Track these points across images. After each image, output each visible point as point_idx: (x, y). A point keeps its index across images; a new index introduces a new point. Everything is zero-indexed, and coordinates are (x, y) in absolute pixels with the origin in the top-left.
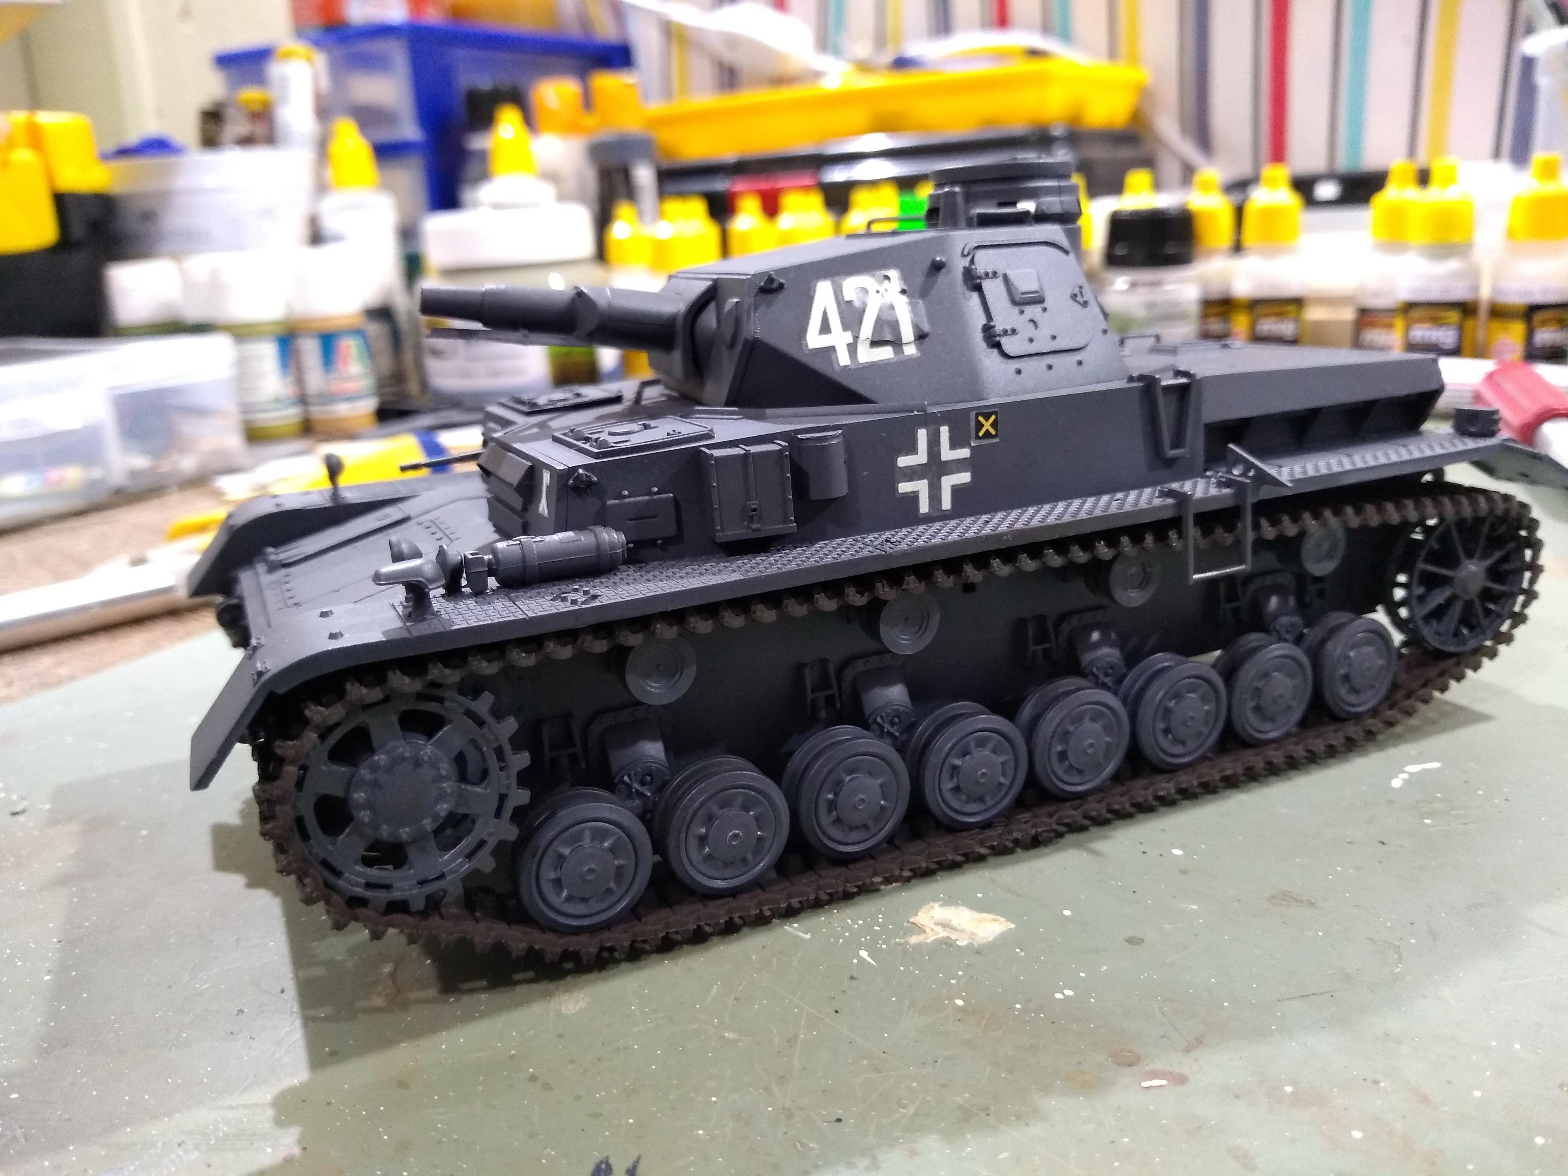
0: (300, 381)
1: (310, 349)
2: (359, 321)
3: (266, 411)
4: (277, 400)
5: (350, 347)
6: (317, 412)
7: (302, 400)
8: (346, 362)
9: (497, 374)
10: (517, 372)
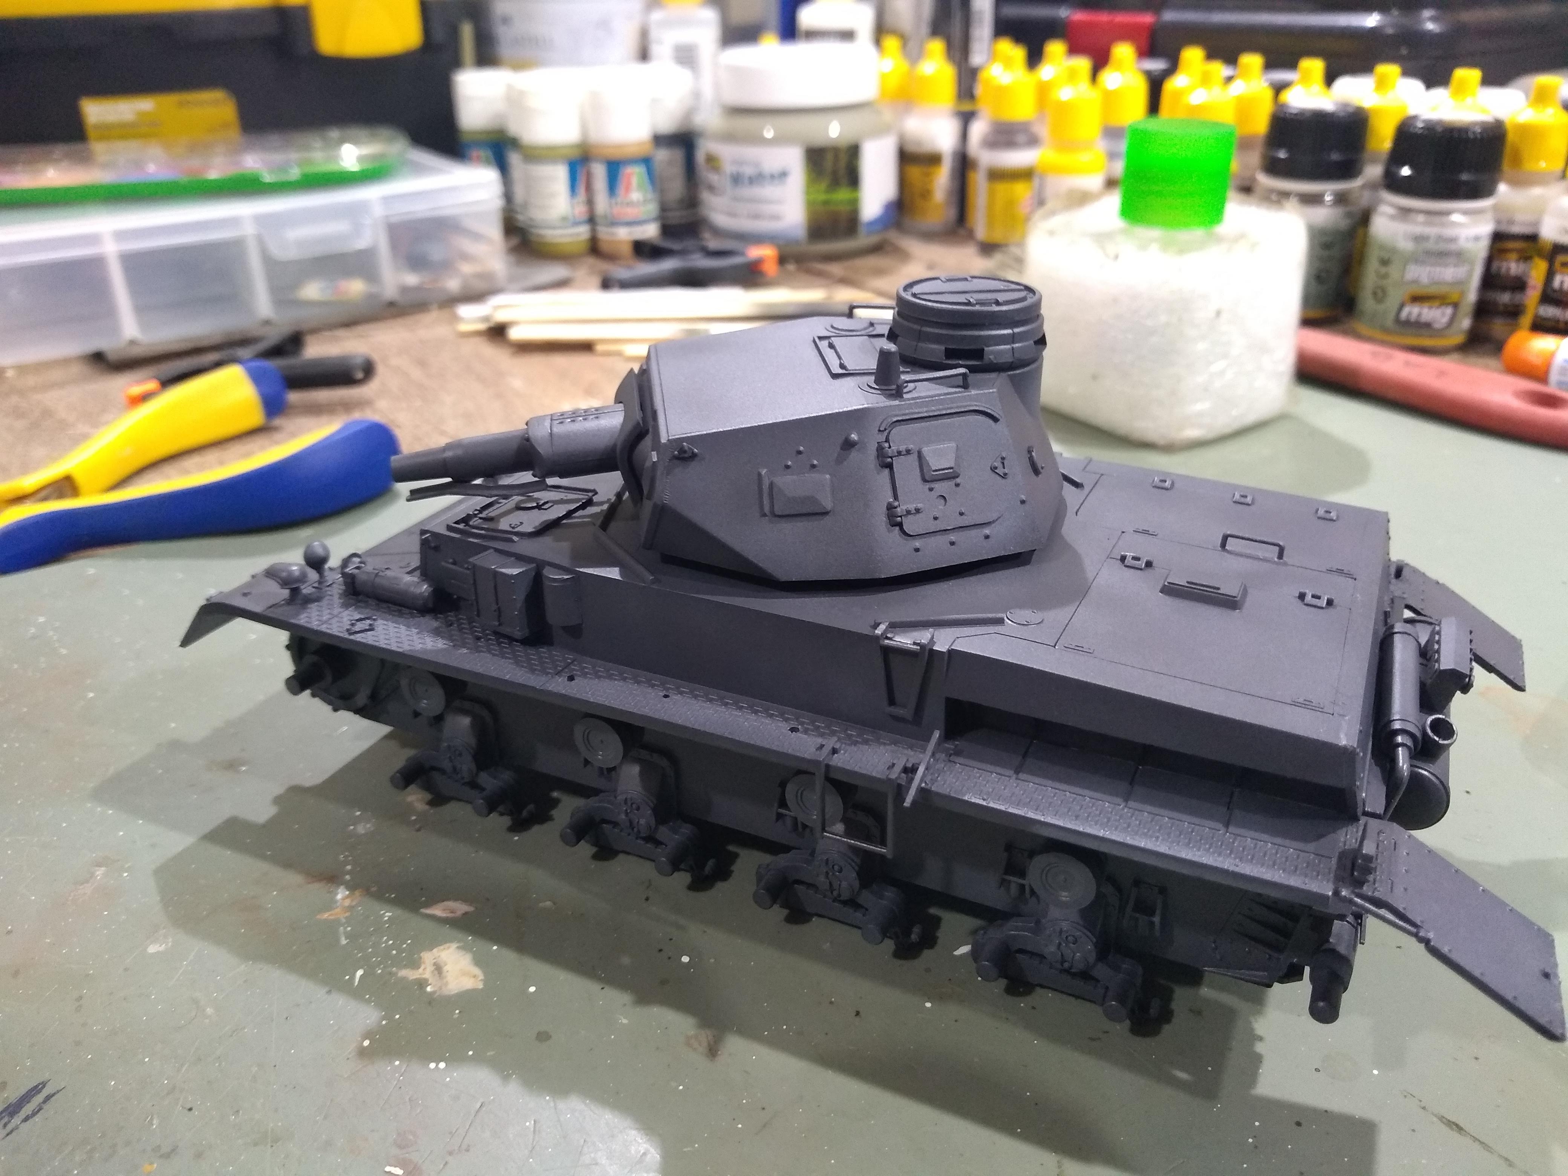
0: (590, 202)
1: (599, 172)
2: (647, 149)
3: (554, 228)
4: (564, 219)
5: (635, 175)
6: (604, 233)
7: (592, 220)
8: (628, 189)
9: (756, 216)
10: (776, 217)
